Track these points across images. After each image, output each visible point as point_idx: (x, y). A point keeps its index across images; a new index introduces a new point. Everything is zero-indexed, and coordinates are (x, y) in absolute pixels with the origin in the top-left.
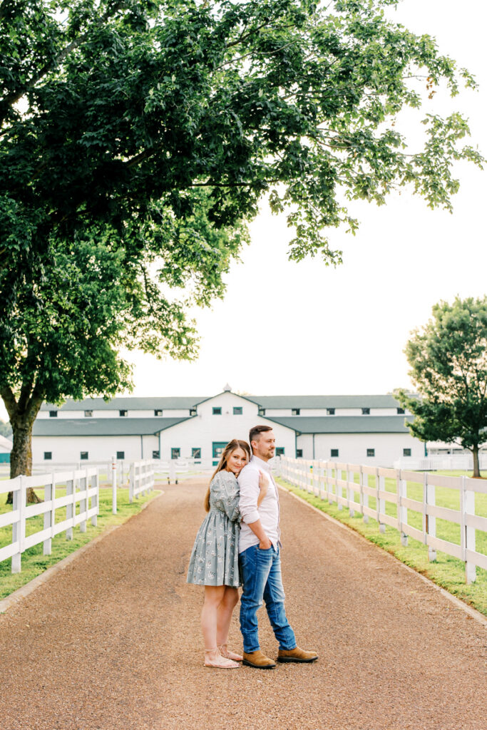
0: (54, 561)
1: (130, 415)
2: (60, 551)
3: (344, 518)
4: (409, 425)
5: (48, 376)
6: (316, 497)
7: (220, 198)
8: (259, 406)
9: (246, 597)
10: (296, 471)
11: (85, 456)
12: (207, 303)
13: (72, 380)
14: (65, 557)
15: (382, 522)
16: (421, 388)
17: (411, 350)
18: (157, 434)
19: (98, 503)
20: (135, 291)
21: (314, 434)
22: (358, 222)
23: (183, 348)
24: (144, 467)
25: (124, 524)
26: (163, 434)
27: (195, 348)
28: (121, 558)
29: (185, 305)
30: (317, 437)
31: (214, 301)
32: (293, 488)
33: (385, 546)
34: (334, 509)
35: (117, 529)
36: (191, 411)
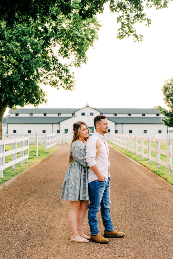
0: (3, 181)
1: (48, 115)
2: (8, 176)
3: (139, 161)
4: (163, 120)
5: (8, 96)
6: (125, 150)
7: (85, 4)
8: (100, 112)
9: (91, 206)
10: (116, 139)
11: (29, 132)
12: (79, 66)
13: (19, 98)
14: (9, 179)
15: (158, 163)
16: (169, 105)
17: (165, 89)
18: (59, 123)
19: (29, 152)
20: (48, 60)
21: (122, 124)
22: (151, 20)
23: (68, 85)
24: (51, 137)
25: (41, 162)
26: (61, 123)
27: (73, 85)
28: (36, 180)
29: (69, 66)
30: (124, 125)
31: (82, 65)
32: (115, 146)
33: (161, 175)
34: (134, 156)
35: (37, 165)
36: (73, 114)
